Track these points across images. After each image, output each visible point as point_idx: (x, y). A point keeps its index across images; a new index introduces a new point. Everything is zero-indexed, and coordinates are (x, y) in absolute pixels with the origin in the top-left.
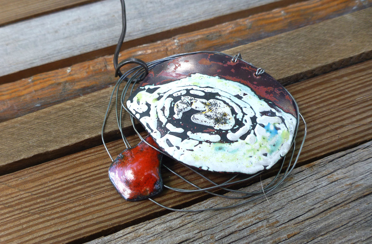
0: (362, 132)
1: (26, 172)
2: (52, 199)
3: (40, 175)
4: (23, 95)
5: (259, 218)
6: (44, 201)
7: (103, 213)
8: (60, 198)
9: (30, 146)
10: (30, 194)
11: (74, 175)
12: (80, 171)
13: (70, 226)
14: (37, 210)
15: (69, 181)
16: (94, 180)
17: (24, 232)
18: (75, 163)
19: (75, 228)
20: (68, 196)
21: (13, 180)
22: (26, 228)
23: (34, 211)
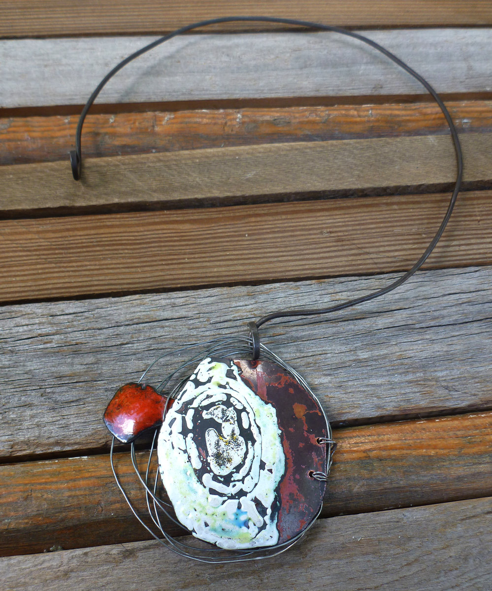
0: (383, 263)
1: (48, 222)
2: (70, 253)
3: (62, 227)
4: (56, 137)
5: (254, 314)
6: (62, 253)
7: (115, 277)
8: (78, 255)
9: (57, 196)
10: (49, 243)
11: (96, 236)
12: (102, 234)
13: (83, 281)
14: (54, 260)
15: (89, 240)
16: (114, 245)
17: (39, 276)
18: (98, 224)
19: (87, 284)
20: (86, 254)
21: (34, 226)
22: (42, 273)
23: (51, 260)
